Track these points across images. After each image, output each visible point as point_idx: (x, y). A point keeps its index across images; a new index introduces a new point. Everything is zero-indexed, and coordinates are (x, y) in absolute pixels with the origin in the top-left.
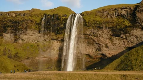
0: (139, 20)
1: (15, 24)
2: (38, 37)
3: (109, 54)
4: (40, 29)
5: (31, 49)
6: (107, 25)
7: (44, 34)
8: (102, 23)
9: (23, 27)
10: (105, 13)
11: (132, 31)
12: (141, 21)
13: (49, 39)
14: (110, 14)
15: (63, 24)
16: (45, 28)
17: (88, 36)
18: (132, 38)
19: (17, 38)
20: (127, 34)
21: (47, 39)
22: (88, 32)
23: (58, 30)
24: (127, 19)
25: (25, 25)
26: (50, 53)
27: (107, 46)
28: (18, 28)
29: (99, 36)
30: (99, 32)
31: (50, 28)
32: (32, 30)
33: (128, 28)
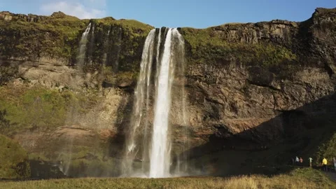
0: (318, 46)
1: (8, 39)
2: (66, 77)
3: (238, 126)
4: (74, 55)
5: (47, 104)
6: (240, 57)
7: (83, 69)
8: (227, 53)
9: (29, 45)
10: (233, 33)
11: (299, 73)
12: (325, 49)
13: (96, 83)
14: (244, 34)
15: (134, 48)
16: (87, 54)
17: (193, 80)
18: (296, 89)
19: (10, 72)
20: (284, 80)
21: (91, 81)
22: (195, 72)
23: (121, 62)
24: (284, 46)
25: (36, 43)
26: (96, 117)
27: (234, 108)
28: (16, 49)
29: (219, 83)
30: (220, 73)
31: (101, 55)
32: (52, 57)
33: (290, 66)
